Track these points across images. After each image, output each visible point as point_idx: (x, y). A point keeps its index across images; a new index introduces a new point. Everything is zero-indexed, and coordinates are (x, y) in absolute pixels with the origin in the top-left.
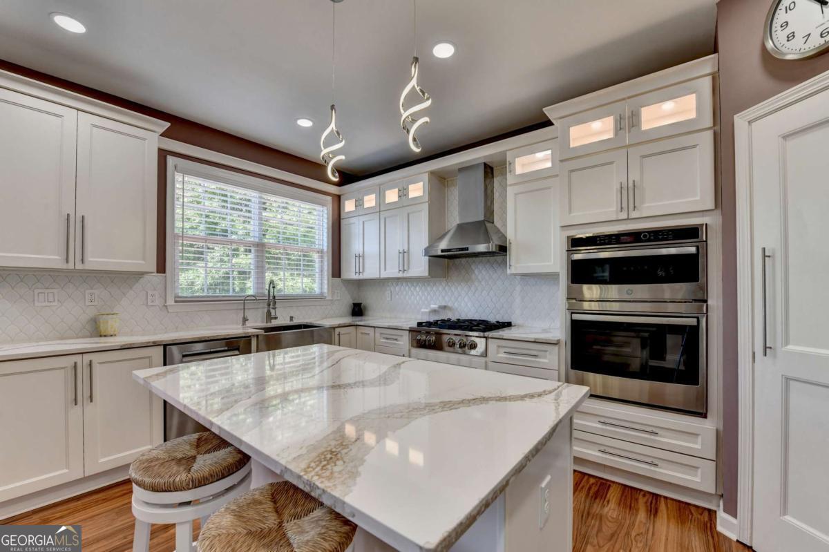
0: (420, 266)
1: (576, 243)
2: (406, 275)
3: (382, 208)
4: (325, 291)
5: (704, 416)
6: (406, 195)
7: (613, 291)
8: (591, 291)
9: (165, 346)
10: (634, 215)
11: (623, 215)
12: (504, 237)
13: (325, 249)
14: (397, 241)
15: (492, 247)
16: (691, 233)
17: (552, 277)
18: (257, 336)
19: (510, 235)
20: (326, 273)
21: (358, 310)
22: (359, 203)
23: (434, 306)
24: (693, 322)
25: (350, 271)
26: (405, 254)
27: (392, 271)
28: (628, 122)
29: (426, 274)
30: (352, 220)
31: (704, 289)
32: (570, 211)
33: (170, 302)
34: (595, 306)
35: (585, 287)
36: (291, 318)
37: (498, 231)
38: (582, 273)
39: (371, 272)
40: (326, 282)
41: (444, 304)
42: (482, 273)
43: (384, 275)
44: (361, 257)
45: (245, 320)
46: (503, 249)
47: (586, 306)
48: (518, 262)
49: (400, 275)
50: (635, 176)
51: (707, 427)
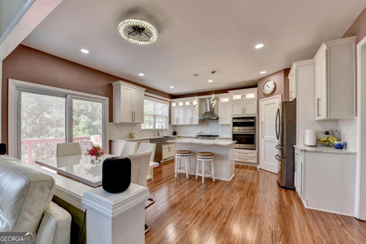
0: (196, 122)
1: (234, 118)
2: (192, 124)
3: (184, 106)
4: (167, 128)
5: (255, 150)
6: (192, 103)
7: (241, 128)
8: (236, 128)
9: (150, 140)
10: (244, 114)
11: (243, 114)
12: (218, 117)
13: (167, 116)
14: (189, 115)
15: (215, 118)
16: (253, 118)
17: (229, 125)
18: (163, 138)
19: (219, 115)
20: (168, 123)
21: (175, 133)
22: (177, 104)
23: (199, 132)
24: (253, 133)
25: (174, 123)
26: (192, 119)
27: (188, 123)
28: (244, 96)
29: (198, 124)
30: (175, 109)
31: (255, 128)
32: (233, 112)
33: (141, 130)
34: (237, 131)
35: (235, 127)
36: (162, 135)
37: (217, 115)
38: (235, 124)
39: (181, 123)
40: (167, 125)
41: (201, 131)
42: (211, 124)
43: (185, 124)
44: (178, 119)
45: (154, 135)
46: (218, 119)
47: (235, 131)
48: (221, 122)
49: (190, 124)
50: (244, 107)
51: (256, 152)
